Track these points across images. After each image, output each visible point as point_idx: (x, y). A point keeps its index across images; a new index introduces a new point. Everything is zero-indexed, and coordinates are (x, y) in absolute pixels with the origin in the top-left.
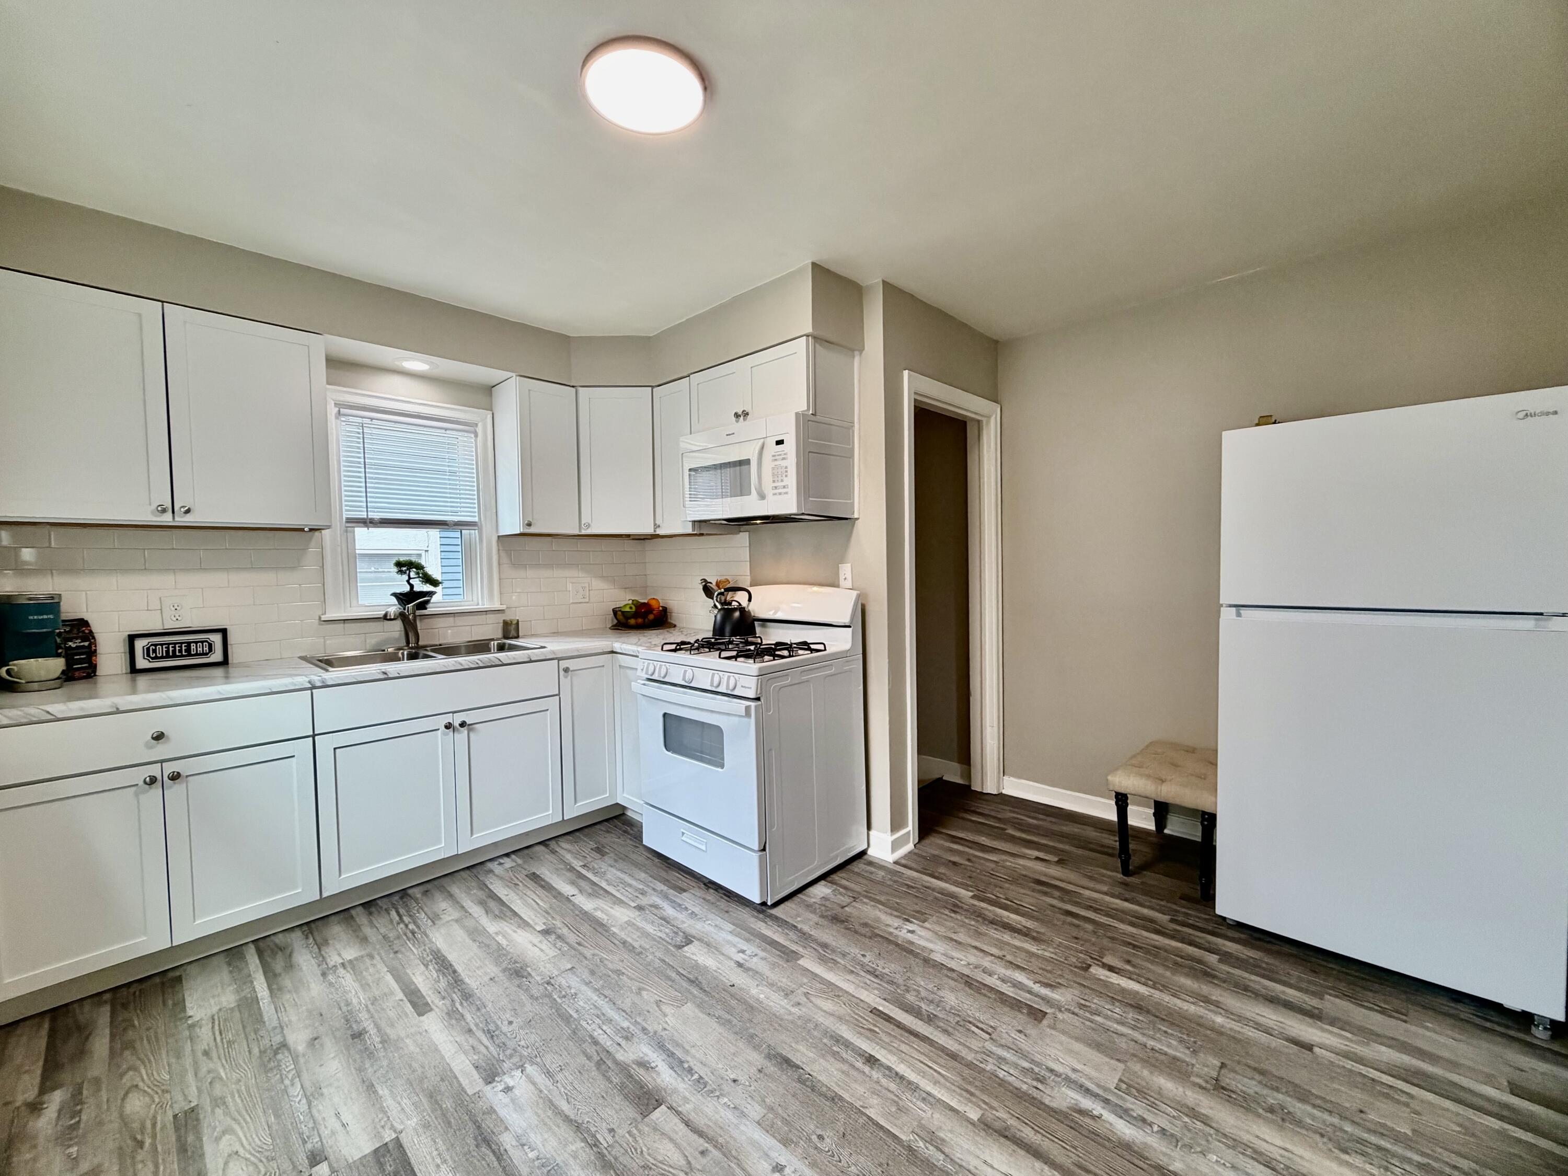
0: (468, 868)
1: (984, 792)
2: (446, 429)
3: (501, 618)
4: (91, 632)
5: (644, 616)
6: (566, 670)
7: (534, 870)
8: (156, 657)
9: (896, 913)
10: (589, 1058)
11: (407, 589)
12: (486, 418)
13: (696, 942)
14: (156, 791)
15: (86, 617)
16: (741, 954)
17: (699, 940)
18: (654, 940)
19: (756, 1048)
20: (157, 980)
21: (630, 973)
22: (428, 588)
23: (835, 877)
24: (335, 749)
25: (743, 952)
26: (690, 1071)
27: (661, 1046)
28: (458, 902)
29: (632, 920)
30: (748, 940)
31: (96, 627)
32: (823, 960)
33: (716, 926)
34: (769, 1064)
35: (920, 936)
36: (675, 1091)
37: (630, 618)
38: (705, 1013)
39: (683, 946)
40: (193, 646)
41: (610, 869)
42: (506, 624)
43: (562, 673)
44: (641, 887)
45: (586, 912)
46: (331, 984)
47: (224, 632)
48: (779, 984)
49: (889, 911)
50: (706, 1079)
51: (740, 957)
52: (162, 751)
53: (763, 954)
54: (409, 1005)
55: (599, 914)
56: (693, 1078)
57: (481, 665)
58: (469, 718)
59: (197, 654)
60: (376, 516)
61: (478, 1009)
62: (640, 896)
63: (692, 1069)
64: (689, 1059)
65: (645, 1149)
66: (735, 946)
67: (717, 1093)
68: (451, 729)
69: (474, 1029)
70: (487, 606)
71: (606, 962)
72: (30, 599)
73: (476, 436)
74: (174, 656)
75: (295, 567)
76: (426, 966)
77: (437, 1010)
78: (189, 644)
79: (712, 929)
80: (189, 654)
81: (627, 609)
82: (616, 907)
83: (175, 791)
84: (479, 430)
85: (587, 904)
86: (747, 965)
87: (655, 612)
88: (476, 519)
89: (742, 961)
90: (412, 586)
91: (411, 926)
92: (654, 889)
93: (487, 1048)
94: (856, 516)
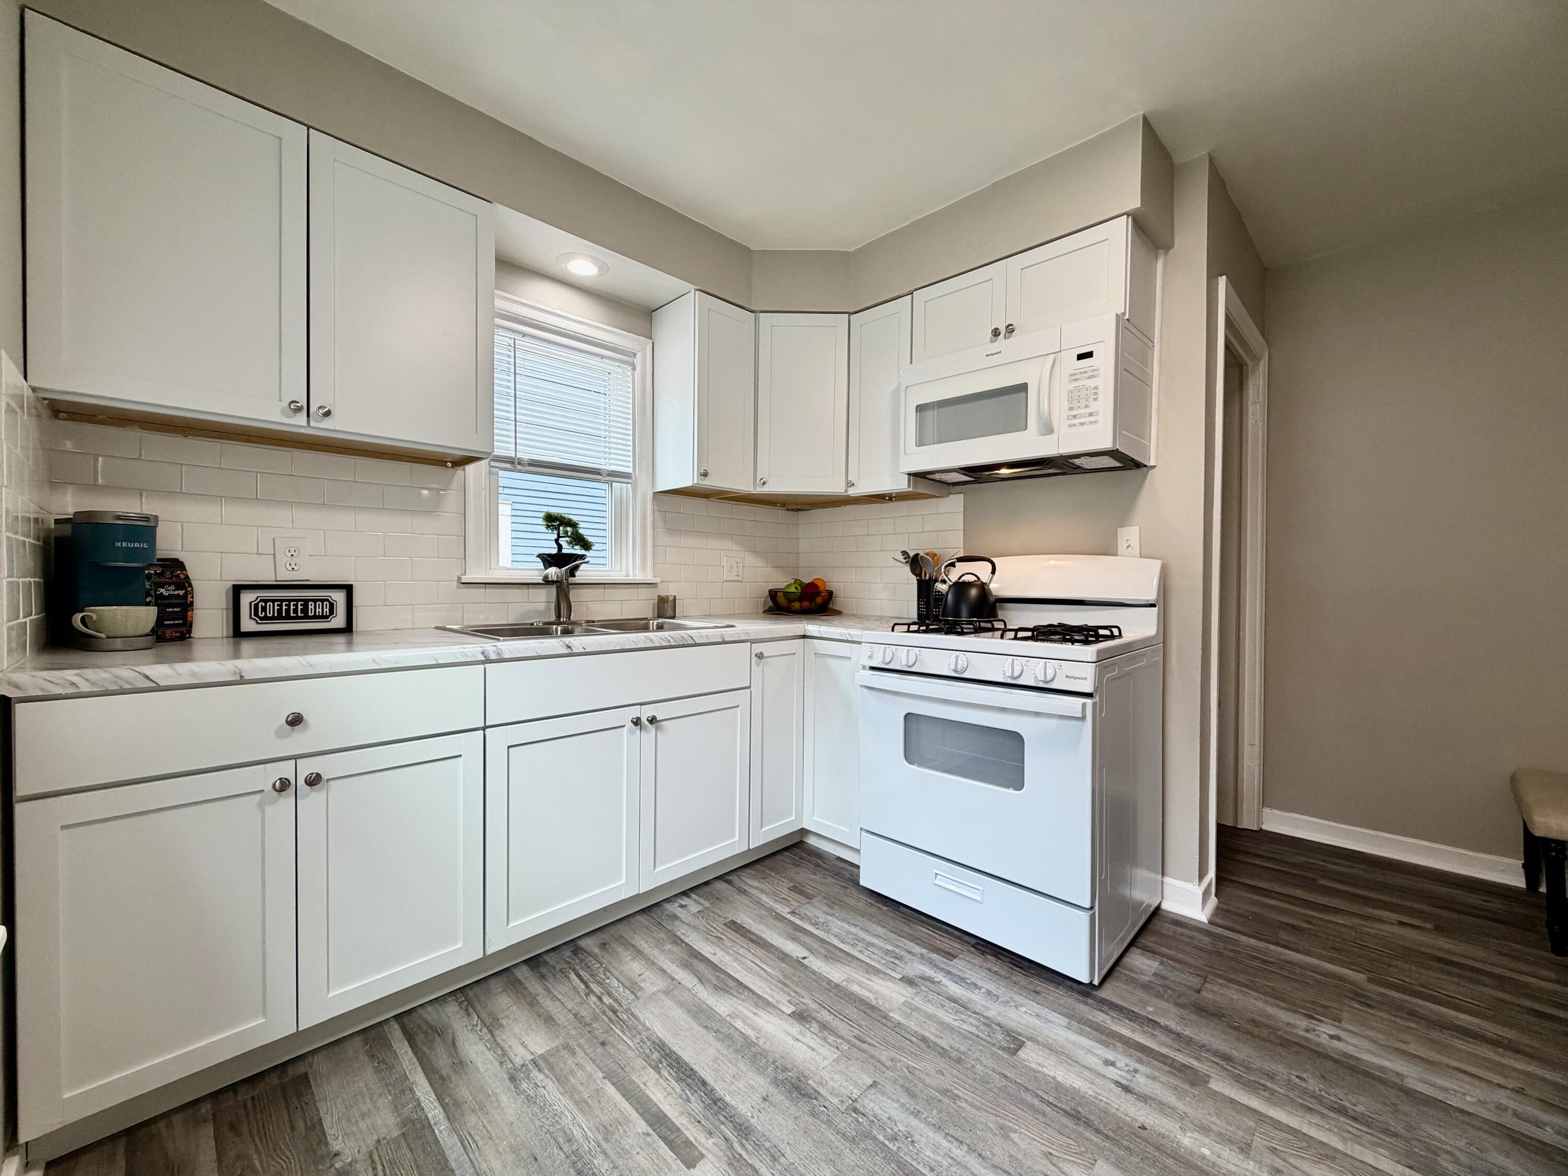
0: (643, 911)
2: (603, 357)
3: (653, 594)
4: (187, 577)
5: (812, 599)
6: (760, 656)
7: (731, 917)
8: (266, 618)
11: (554, 551)
12: (645, 348)
13: (1029, 1044)
14: (287, 801)
15: (182, 557)
16: (1111, 1068)
17: (1030, 1039)
20: (274, 1080)
21: (969, 1096)
22: (578, 550)
24: (509, 747)
25: (1111, 1063)
28: (653, 963)
29: (909, 1000)
31: (193, 571)
33: (1037, 1015)
35: (1355, 1046)
37: (794, 601)
39: (1015, 1049)
40: (311, 606)
41: (830, 917)
42: (662, 600)
43: (754, 659)
44: (889, 947)
45: (837, 985)
46: (529, 1098)
47: (349, 589)
49: (1269, 999)
51: (1113, 1073)
52: (298, 742)
54: (662, 1144)
55: (855, 988)
57: (673, 643)
58: (660, 711)
59: (315, 617)
60: (525, 454)
61: (771, 1156)
62: (896, 962)
68: (639, 727)
70: (639, 577)
71: (917, 1072)
72: (119, 517)
73: (634, 369)
74: (288, 617)
75: (430, 510)
76: (657, 1069)
77: (710, 1156)
78: (306, 602)
80: (306, 617)
81: (793, 590)
82: (873, 978)
83: (311, 800)
84: (638, 361)
85: (835, 973)
86: (1135, 1088)
87: (823, 594)
88: (630, 470)
90: (560, 547)
91: (606, 999)
92: (910, 952)
94: (1152, 463)
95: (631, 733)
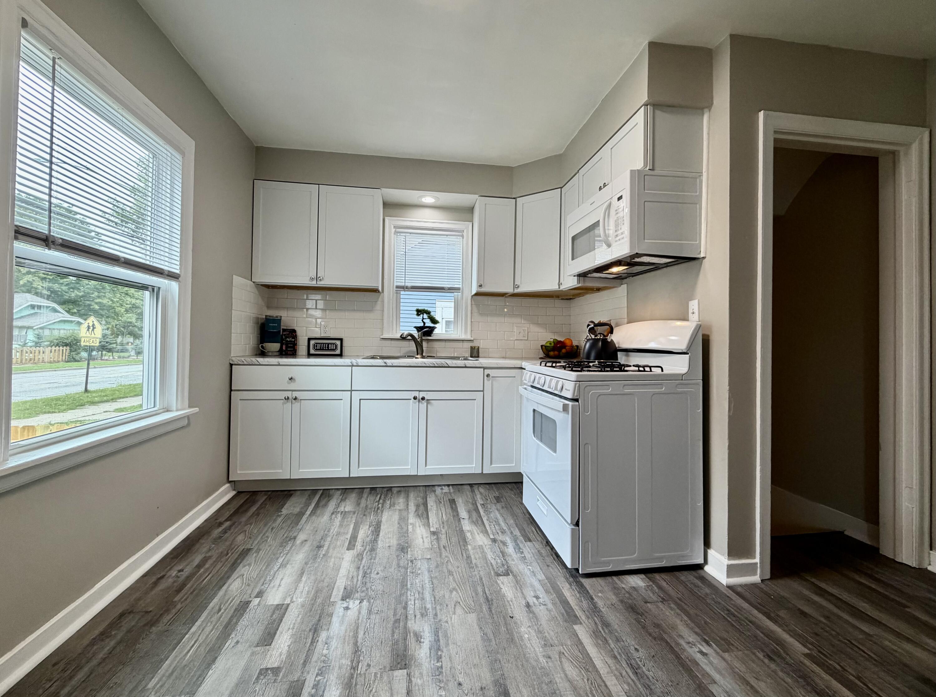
1: (896, 560)
2: (447, 235)
3: (468, 345)
4: (296, 335)
5: (559, 349)
6: (488, 376)
7: (455, 498)
8: (317, 349)
9: (697, 630)
10: (395, 615)
11: (422, 325)
12: (468, 227)
13: (511, 576)
15: (296, 328)
16: (535, 599)
18: (487, 563)
19: (493, 670)
20: (286, 493)
21: (457, 577)
22: (432, 325)
23: (657, 576)
24: (360, 400)
25: (537, 597)
26: (439, 658)
27: (436, 633)
28: (408, 501)
29: (484, 546)
30: (547, 592)
31: (299, 333)
32: (596, 634)
33: (533, 572)
34: (492, 688)
35: (711, 663)
36: (420, 665)
37: (550, 351)
38: (479, 625)
39: (501, 575)
40: (330, 346)
41: (496, 511)
42: (472, 348)
43: (486, 377)
44: (505, 528)
45: (463, 531)
46: (331, 519)
47: (341, 340)
48: (546, 634)
50: (444, 671)
51: (532, 600)
52: (292, 386)
53: (550, 606)
54: (348, 542)
55: (468, 535)
56: (437, 664)
57: (436, 365)
59: (331, 350)
60: (409, 285)
61: (371, 559)
62: (500, 533)
63: (441, 658)
64: (445, 650)
65: (374, 690)
66: (535, 591)
67: (442, 685)
68: (417, 400)
69: (361, 568)
70: (463, 337)
71: (450, 564)
72: (270, 317)
73: (463, 238)
74: (323, 349)
75: (371, 310)
76: (370, 526)
77: (356, 551)
78: (328, 344)
79: (528, 573)
80: (328, 350)
81: (548, 345)
82: (481, 535)
83: (296, 405)
84: (465, 234)
85: (467, 526)
86: (534, 609)
87: (567, 348)
88: (461, 286)
89: (531, 604)
90: (424, 323)
91: (380, 505)
92: (512, 533)
93: (358, 580)
94: (702, 255)
95: (413, 402)
